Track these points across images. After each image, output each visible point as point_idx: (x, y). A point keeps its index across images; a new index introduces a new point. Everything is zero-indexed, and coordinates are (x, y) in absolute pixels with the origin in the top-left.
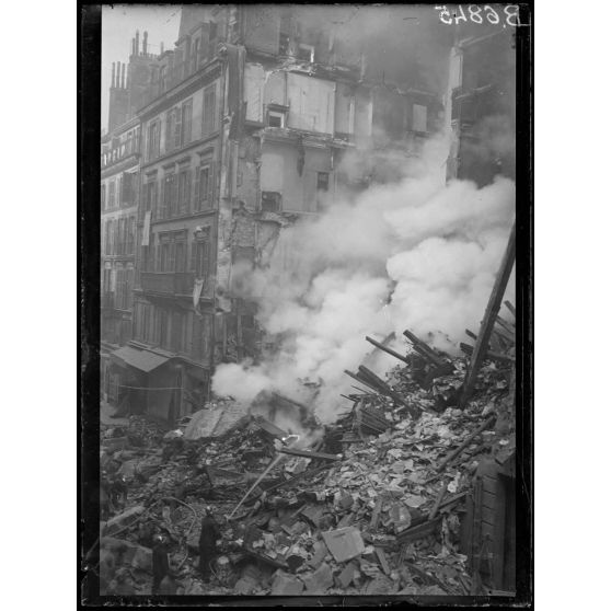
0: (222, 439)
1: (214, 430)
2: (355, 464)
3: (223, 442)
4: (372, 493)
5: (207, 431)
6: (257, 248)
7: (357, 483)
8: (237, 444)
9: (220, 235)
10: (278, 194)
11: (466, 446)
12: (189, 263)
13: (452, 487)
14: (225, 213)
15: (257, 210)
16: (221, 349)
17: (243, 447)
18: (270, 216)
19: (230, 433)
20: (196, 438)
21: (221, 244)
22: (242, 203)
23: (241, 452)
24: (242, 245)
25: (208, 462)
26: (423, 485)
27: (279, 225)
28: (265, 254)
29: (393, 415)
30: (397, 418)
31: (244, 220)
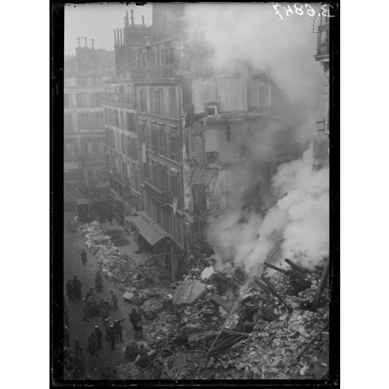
0: (192, 304)
1: (188, 299)
2: (257, 346)
3: (193, 306)
4: (264, 369)
5: (184, 299)
6: (206, 184)
7: (257, 361)
8: (200, 307)
9: (184, 180)
10: (216, 152)
11: (312, 343)
12: (169, 187)
13: (302, 372)
14: (186, 167)
15: (204, 162)
16: (190, 241)
17: (204, 310)
18: (212, 165)
19: (196, 301)
20: (179, 303)
21: (185, 185)
22: (196, 160)
23: (202, 313)
24: (197, 183)
25: (186, 320)
26: (289, 367)
27: (217, 169)
28: (211, 186)
29: (278, 310)
30: (280, 313)
31: (198, 169)
